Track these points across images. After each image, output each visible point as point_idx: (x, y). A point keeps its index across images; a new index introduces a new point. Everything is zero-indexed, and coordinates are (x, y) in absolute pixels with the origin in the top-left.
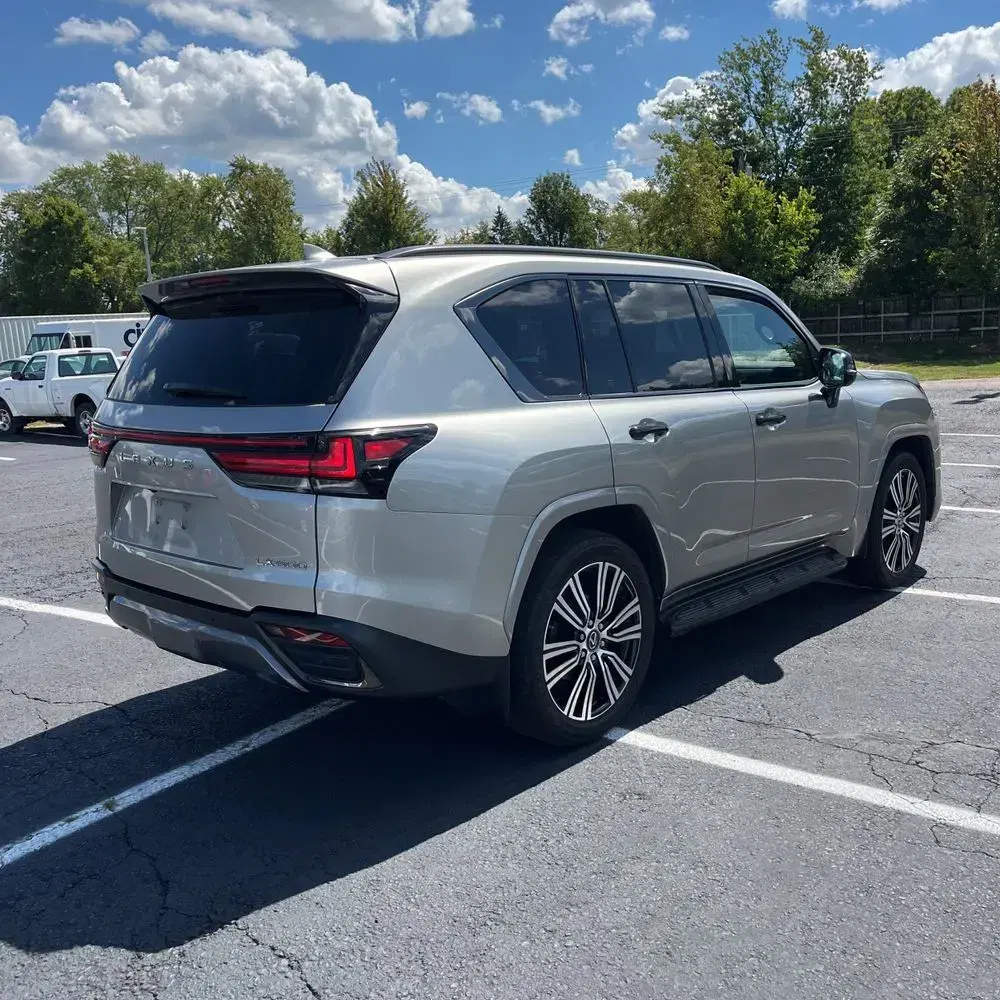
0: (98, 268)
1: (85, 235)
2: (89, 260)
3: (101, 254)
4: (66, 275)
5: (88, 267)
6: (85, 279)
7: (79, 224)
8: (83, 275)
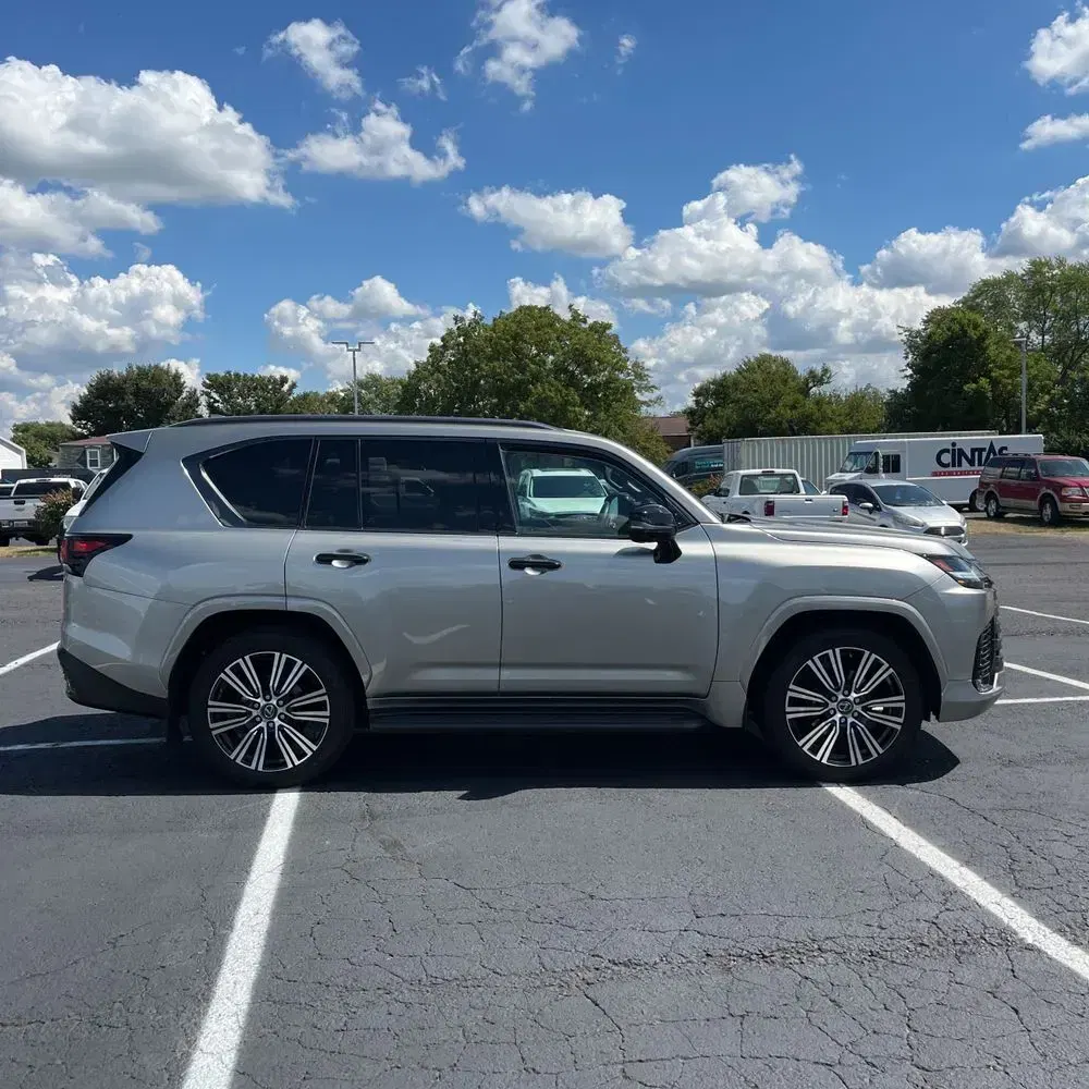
0: (994, 383)
1: (987, 348)
2: (987, 375)
3: (1001, 367)
4: (959, 390)
5: (983, 381)
6: (979, 393)
7: (982, 338)
8: (976, 391)
